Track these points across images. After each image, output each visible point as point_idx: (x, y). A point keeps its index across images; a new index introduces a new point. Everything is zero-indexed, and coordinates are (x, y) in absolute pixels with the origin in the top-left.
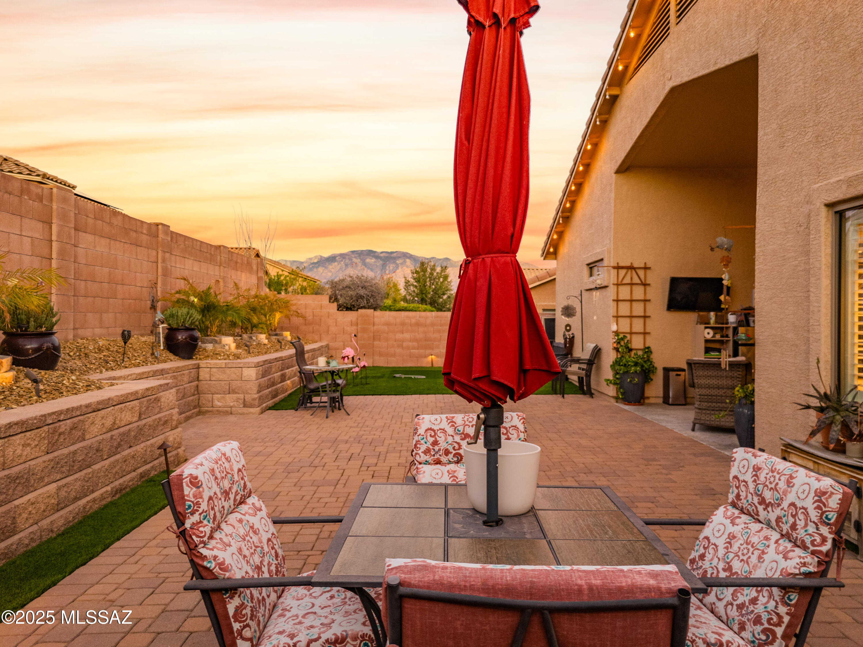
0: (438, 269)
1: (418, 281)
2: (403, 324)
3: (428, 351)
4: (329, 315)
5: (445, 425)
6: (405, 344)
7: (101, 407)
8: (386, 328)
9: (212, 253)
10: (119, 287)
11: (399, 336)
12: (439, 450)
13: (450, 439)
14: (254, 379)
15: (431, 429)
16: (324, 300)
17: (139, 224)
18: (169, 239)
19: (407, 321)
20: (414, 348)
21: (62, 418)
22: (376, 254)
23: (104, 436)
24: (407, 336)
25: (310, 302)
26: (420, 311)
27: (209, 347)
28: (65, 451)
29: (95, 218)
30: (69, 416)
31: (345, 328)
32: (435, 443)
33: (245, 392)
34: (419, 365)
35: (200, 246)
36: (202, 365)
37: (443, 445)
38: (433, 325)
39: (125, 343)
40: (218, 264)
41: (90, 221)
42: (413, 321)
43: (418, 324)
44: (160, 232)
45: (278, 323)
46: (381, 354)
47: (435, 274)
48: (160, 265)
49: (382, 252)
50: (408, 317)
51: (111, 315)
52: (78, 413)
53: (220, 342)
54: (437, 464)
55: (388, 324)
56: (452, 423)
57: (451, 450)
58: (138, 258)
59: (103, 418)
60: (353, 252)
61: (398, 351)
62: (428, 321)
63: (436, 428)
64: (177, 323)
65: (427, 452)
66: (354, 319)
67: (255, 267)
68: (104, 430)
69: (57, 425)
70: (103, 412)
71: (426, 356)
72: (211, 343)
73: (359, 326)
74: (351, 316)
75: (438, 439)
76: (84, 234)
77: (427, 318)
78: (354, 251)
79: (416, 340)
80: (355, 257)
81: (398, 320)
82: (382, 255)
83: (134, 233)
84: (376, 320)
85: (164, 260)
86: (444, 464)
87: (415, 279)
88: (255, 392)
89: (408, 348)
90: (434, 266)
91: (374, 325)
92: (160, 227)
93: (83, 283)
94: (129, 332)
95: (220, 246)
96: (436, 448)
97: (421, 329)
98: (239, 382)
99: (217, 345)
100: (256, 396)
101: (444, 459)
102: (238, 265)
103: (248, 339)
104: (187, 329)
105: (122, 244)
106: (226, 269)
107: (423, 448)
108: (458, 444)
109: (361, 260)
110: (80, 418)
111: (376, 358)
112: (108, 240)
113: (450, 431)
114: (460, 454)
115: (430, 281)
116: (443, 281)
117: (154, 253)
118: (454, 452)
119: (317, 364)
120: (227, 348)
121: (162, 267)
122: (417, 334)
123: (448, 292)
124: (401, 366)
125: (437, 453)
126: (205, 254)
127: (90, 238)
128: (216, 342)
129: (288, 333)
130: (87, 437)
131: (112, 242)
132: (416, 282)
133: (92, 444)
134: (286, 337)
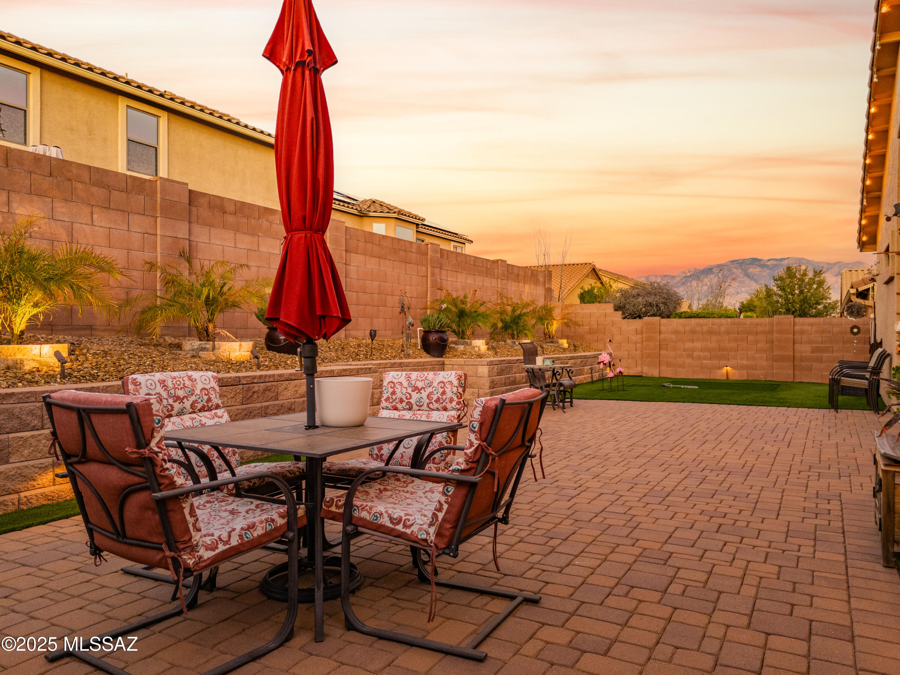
0: (811, 274)
1: (783, 289)
2: (693, 332)
3: (723, 362)
4: (613, 324)
5: (403, 380)
6: (695, 354)
7: (293, 378)
8: (674, 337)
9: (489, 267)
10: (389, 297)
11: (689, 345)
12: (396, 398)
13: (404, 391)
14: (487, 376)
15: (392, 382)
16: (609, 308)
17: (407, 244)
18: (439, 256)
19: (698, 329)
20: (705, 358)
21: (256, 381)
22: (762, 262)
23: (297, 400)
24: (698, 345)
25: (595, 311)
26: (714, 317)
27: (461, 348)
28: (258, 405)
29: (365, 242)
30: (262, 381)
31: (630, 336)
32: (393, 393)
33: (479, 388)
34: (712, 378)
35: (475, 261)
36: (446, 362)
37: (399, 395)
38: (728, 333)
39: (372, 340)
40: (496, 277)
41: (361, 244)
42: (705, 329)
43: (710, 332)
44: (429, 250)
45: (556, 332)
46: (668, 365)
47: (807, 280)
48: (429, 278)
49: (769, 260)
50: (701, 325)
51: (381, 320)
52: (272, 379)
53: (471, 345)
54: (395, 409)
55: (676, 332)
56: (408, 378)
57: (405, 399)
58: (408, 272)
59: (296, 386)
60: (733, 262)
61: (688, 361)
62: (723, 329)
63: (395, 381)
64: (429, 327)
65: (387, 399)
66: (639, 328)
67: (541, 279)
68: (298, 395)
69: (252, 385)
70: (296, 382)
71: (720, 368)
72: (463, 344)
73: (644, 335)
74: (637, 324)
75: (396, 390)
76: (355, 255)
77: (720, 325)
78: (735, 261)
79: (708, 350)
80: (736, 268)
81: (688, 328)
82: (769, 263)
83: (404, 252)
84: (663, 328)
85: (433, 275)
86: (400, 410)
87: (778, 287)
88: (488, 387)
89: (699, 358)
90: (806, 270)
91: (660, 333)
92: (429, 246)
93: (355, 294)
94: (375, 331)
95: (498, 261)
96: (394, 397)
97: (714, 338)
98: (474, 378)
99: (467, 347)
100: (488, 391)
101: (399, 406)
102: (520, 277)
103: (511, 344)
104: (437, 332)
105: (391, 262)
106: (504, 281)
107: (385, 396)
108: (410, 394)
109: (743, 270)
110: (273, 383)
111: (663, 368)
112: (378, 259)
113: (405, 384)
114: (410, 403)
115: (800, 287)
116: (817, 288)
117: (424, 268)
118: (406, 401)
119: (535, 363)
120: (477, 349)
121: (432, 281)
122: (709, 343)
123: (824, 301)
124: (691, 377)
125: (394, 401)
126: (480, 268)
127: (361, 258)
128: (467, 344)
129: (565, 341)
130: (281, 398)
131: (382, 261)
132: (781, 290)
133: (284, 403)
134: (562, 344)
